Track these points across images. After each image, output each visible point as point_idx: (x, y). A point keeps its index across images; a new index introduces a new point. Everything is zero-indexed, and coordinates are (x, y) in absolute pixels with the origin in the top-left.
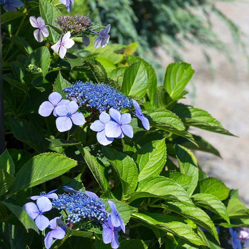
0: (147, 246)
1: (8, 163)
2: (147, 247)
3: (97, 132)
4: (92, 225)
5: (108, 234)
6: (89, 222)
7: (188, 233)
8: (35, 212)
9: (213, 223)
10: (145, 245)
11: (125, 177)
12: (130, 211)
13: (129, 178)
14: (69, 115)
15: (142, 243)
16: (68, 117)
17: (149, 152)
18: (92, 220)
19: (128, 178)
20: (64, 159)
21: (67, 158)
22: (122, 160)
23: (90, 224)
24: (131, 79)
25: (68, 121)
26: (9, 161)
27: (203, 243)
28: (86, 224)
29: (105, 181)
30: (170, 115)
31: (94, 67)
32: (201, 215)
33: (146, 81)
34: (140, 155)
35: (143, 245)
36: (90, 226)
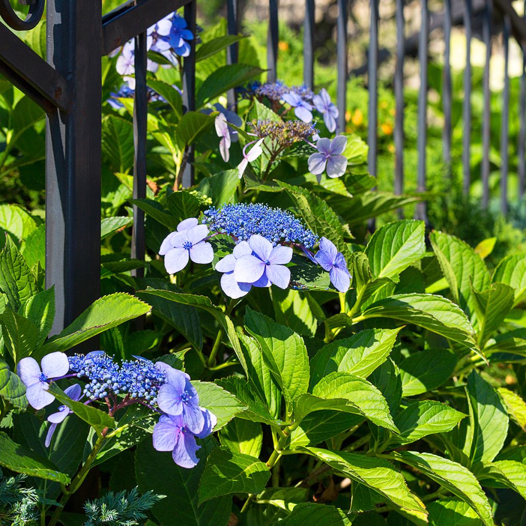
0: (350, 521)
1: (47, 307)
2: (350, 524)
3: (223, 273)
4: (152, 421)
5: (168, 434)
6: (150, 415)
7: (395, 489)
8: (33, 376)
9: (486, 497)
10: (345, 520)
11: (289, 372)
12: (238, 407)
13: (297, 376)
14: (188, 247)
15: (340, 514)
16: (186, 249)
17: (365, 347)
18: (156, 413)
19: (295, 375)
20: (135, 303)
21: (139, 301)
22: (285, 339)
23: (151, 418)
24: (393, 244)
25: (183, 255)
26: (50, 304)
27: (418, 506)
28: (143, 419)
29: (272, 387)
30: (449, 308)
31: (297, 198)
32: (466, 480)
33: (421, 251)
34: (346, 349)
35: (341, 518)
36: (150, 421)
